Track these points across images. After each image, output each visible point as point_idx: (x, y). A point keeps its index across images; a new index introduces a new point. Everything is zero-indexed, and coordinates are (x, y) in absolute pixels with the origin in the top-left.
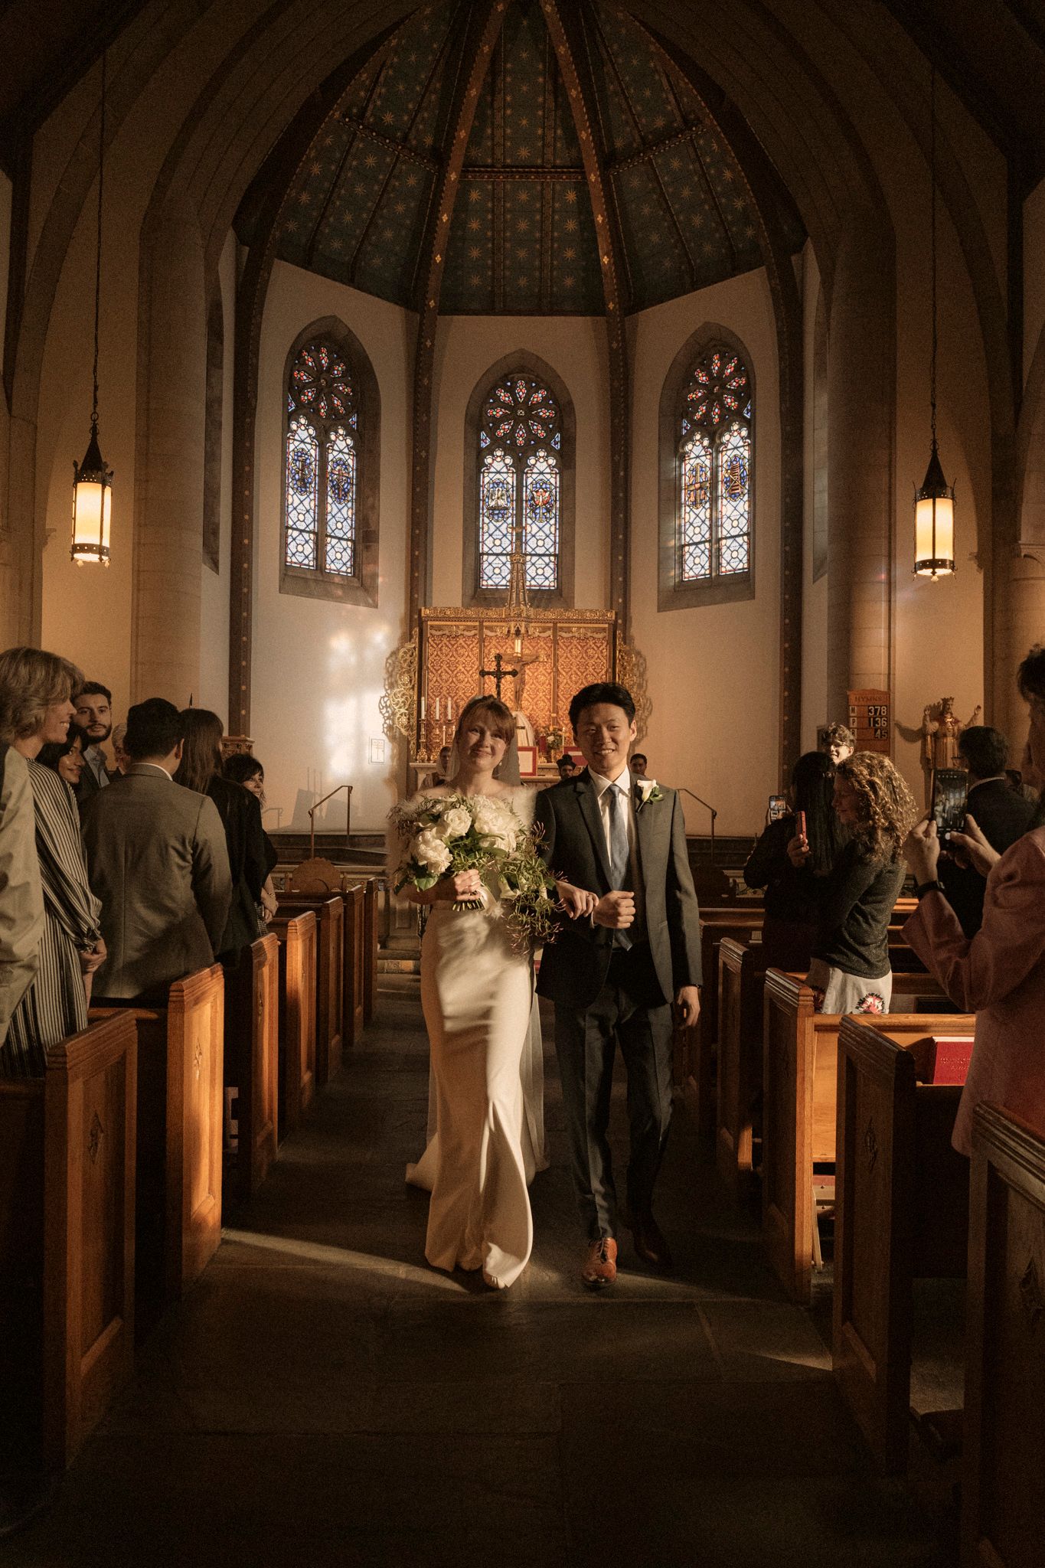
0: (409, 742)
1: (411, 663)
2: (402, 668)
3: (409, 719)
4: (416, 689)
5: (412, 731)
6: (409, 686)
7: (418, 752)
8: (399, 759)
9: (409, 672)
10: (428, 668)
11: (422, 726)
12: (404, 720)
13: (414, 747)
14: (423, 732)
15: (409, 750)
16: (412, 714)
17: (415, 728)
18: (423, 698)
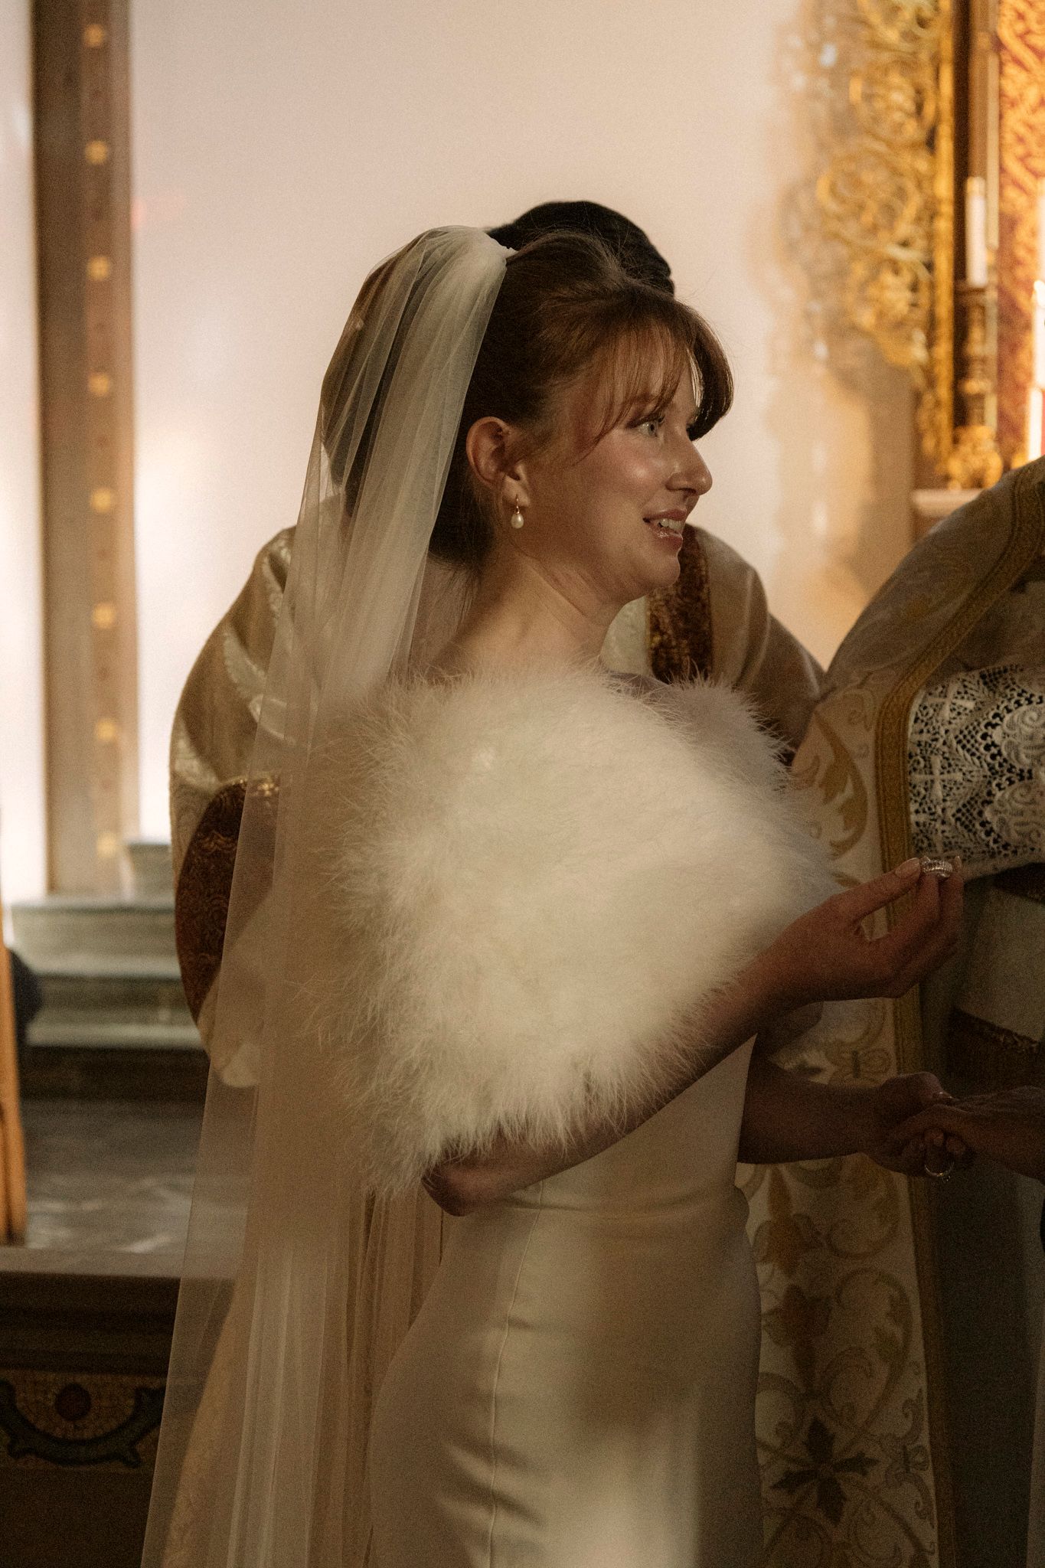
0: (917, 398)
1: (922, 23)
2: (877, 45)
3: (914, 288)
4: (946, 146)
5: (930, 343)
6: (913, 131)
7: (956, 441)
8: (878, 479)
9: (907, 65)
10: (999, 45)
11: (976, 315)
12: (896, 295)
13: (944, 417)
14: (983, 344)
15: (918, 436)
16: (930, 266)
17: (945, 330)
18: (974, 186)
